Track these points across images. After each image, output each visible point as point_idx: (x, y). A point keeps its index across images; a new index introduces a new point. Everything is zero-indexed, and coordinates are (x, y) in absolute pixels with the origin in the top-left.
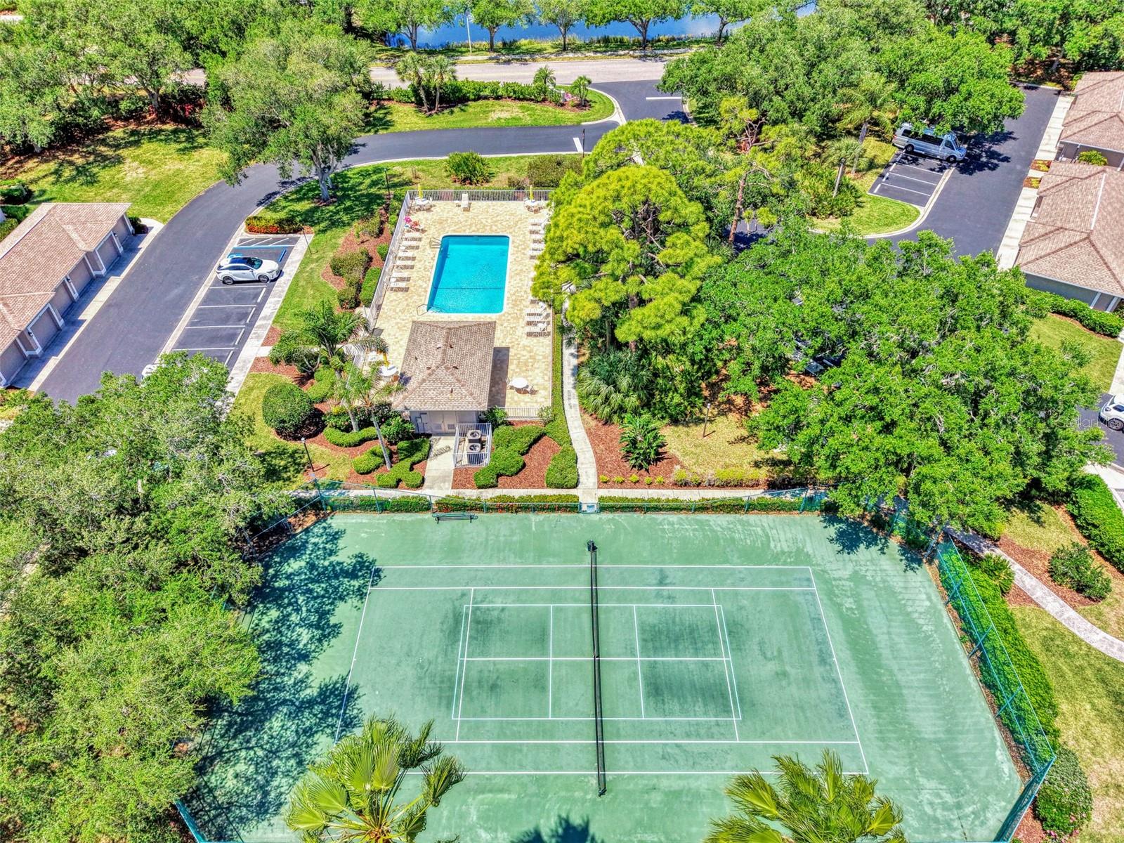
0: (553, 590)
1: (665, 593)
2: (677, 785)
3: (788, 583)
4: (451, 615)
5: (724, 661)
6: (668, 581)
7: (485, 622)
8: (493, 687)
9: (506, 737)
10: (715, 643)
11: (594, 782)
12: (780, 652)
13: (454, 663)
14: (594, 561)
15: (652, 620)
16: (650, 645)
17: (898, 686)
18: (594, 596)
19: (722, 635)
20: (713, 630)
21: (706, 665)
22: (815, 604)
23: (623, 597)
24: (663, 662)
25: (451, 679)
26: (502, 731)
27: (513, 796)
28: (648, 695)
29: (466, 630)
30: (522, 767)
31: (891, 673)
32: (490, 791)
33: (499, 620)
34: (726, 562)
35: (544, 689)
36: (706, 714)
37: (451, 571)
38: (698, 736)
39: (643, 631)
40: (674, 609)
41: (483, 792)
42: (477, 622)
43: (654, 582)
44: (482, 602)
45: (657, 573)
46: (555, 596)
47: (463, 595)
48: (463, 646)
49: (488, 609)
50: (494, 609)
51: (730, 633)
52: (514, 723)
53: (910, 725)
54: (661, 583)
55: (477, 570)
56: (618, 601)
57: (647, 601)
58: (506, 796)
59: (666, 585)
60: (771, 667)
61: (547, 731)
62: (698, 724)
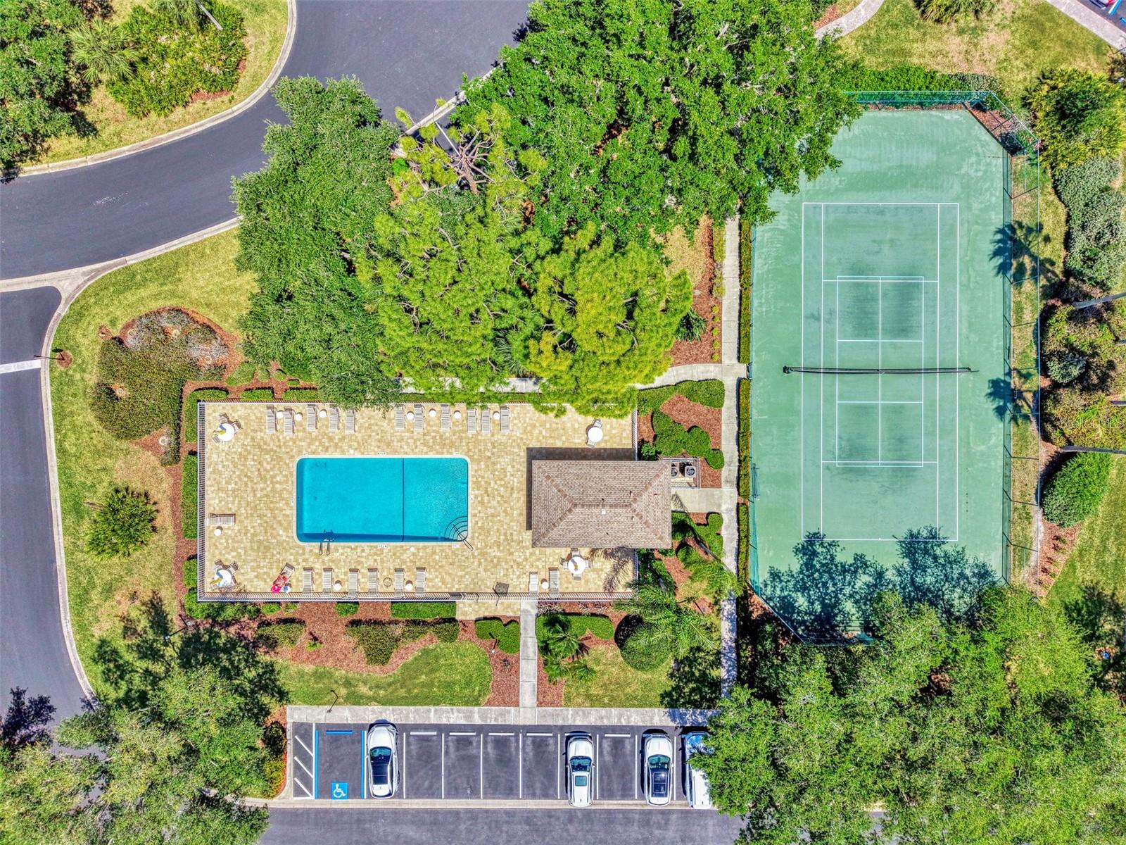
0: (824, 401)
1: (827, 317)
2: (965, 324)
3: (818, 223)
4: (845, 476)
5: (881, 281)
6: (816, 313)
7: (850, 450)
8: (901, 440)
9: (935, 431)
10: (867, 286)
11: (963, 374)
12: (874, 241)
13: (882, 470)
14: (798, 370)
15: (849, 328)
16: (869, 331)
17: (901, 166)
18: (830, 372)
19: (861, 279)
20: (858, 286)
21: (885, 295)
22: (837, 208)
23: (830, 349)
24: (883, 324)
25: (894, 470)
26: (930, 434)
27: (972, 425)
28: (907, 337)
29: (858, 463)
30: (954, 420)
31: (890, 168)
32: (968, 438)
33: (849, 440)
34: (798, 266)
35: (902, 407)
36: (920, 300)
37: (806, 480)
38: (935, 306)
39: (858, 336)
40: (840, 311)
41: (969, 443)
42: (850, 456)
43: (817, 323)
44: (834, 453)
45: (809, 320)
46: (829, 399)
47: (828, 468)
48: (870, 464)
49: (840, 449)
50: (840, 444)
51: (859, 274)
52: (926, 427)
53: (928, 167)
54: (818, 319)
55: (805, 460)
56: (834, 351)
57: (834, 331)
58: (971, 429)
59: (819, 315)
60: (886, 249)
61: (931, 405)
62: (926, 305)
